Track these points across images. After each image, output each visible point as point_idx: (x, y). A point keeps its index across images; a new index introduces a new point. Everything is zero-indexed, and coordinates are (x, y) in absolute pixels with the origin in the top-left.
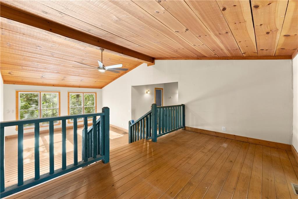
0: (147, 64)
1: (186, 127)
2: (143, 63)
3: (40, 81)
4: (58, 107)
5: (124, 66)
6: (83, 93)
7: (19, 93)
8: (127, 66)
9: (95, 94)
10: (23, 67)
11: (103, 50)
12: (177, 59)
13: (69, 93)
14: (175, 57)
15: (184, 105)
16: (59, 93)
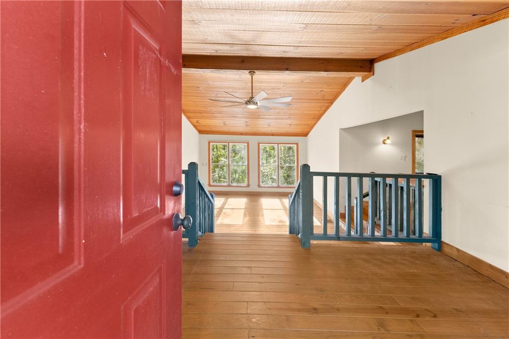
0: (361, 78)
1: (445, 245)
2: (354, 77)
3: (225, 129)
4: (247, 164)
5: (321, 91)
6: (278, 144)
7: (211, 143)
8: (325, 90)
9: (296, 145)
10: (202, 114)
11: (252, 73)
12: (419, 47)
13: (259, 144)
14: (413, 41)
15: (440, 177)
16: (248, 144)
